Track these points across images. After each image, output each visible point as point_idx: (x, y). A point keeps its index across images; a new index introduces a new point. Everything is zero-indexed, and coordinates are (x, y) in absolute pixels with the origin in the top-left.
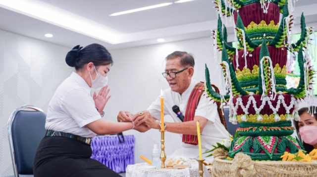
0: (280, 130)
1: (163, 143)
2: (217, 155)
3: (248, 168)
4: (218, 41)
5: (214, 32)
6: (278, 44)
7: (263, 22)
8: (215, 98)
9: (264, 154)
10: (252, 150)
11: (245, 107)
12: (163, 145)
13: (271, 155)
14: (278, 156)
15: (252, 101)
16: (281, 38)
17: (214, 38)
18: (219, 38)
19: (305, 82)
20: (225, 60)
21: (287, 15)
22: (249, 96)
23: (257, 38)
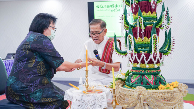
0: (156, 72)
1: (87, 77)
2: (118, 84)
3: (145, 94)
4: (124, 21)
5: (123, 15)
6: (157, 26)
7: (150, 12)
8: (119, 52)
9: (149, 85)
10: (142, 83)
11: (139, 60)
12: (87, 78)
13: (153, 86)
14: (156, 86)
15: (143, 57)
16: (160, 23)
17: (122, 19)
18: (125, 19)
19: (171, 47)
20: (131, 34)
21: (164, 11)
22: (142, 54)
23: (146, 21)
